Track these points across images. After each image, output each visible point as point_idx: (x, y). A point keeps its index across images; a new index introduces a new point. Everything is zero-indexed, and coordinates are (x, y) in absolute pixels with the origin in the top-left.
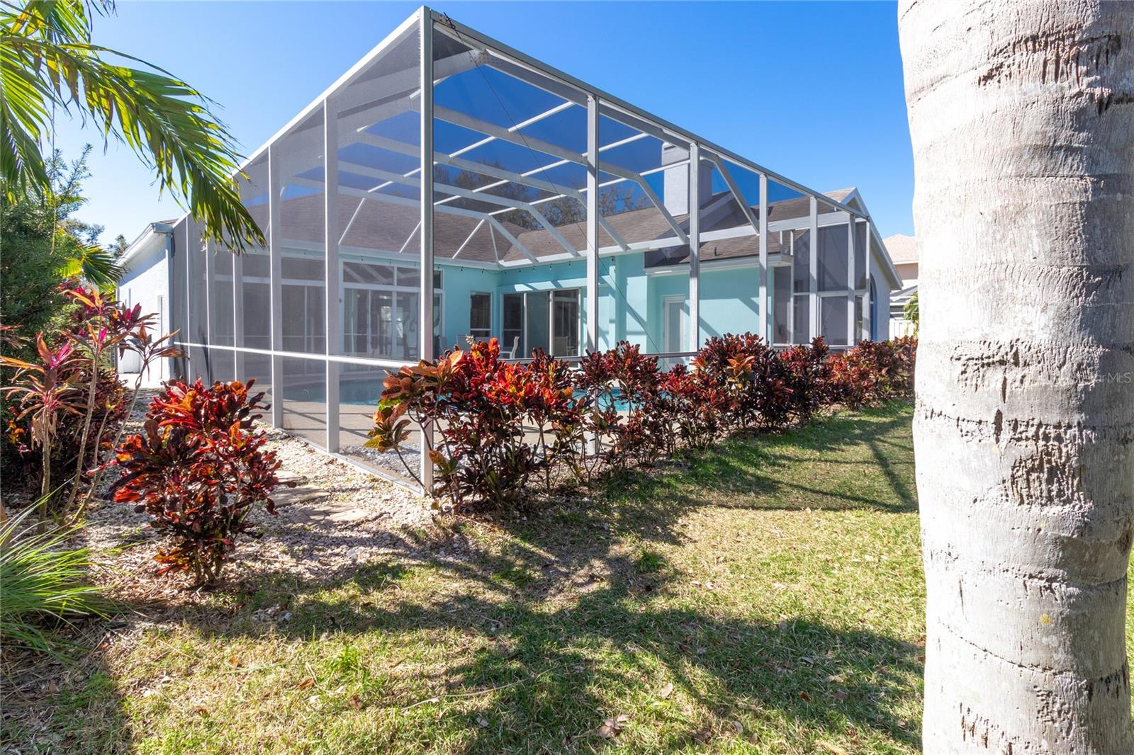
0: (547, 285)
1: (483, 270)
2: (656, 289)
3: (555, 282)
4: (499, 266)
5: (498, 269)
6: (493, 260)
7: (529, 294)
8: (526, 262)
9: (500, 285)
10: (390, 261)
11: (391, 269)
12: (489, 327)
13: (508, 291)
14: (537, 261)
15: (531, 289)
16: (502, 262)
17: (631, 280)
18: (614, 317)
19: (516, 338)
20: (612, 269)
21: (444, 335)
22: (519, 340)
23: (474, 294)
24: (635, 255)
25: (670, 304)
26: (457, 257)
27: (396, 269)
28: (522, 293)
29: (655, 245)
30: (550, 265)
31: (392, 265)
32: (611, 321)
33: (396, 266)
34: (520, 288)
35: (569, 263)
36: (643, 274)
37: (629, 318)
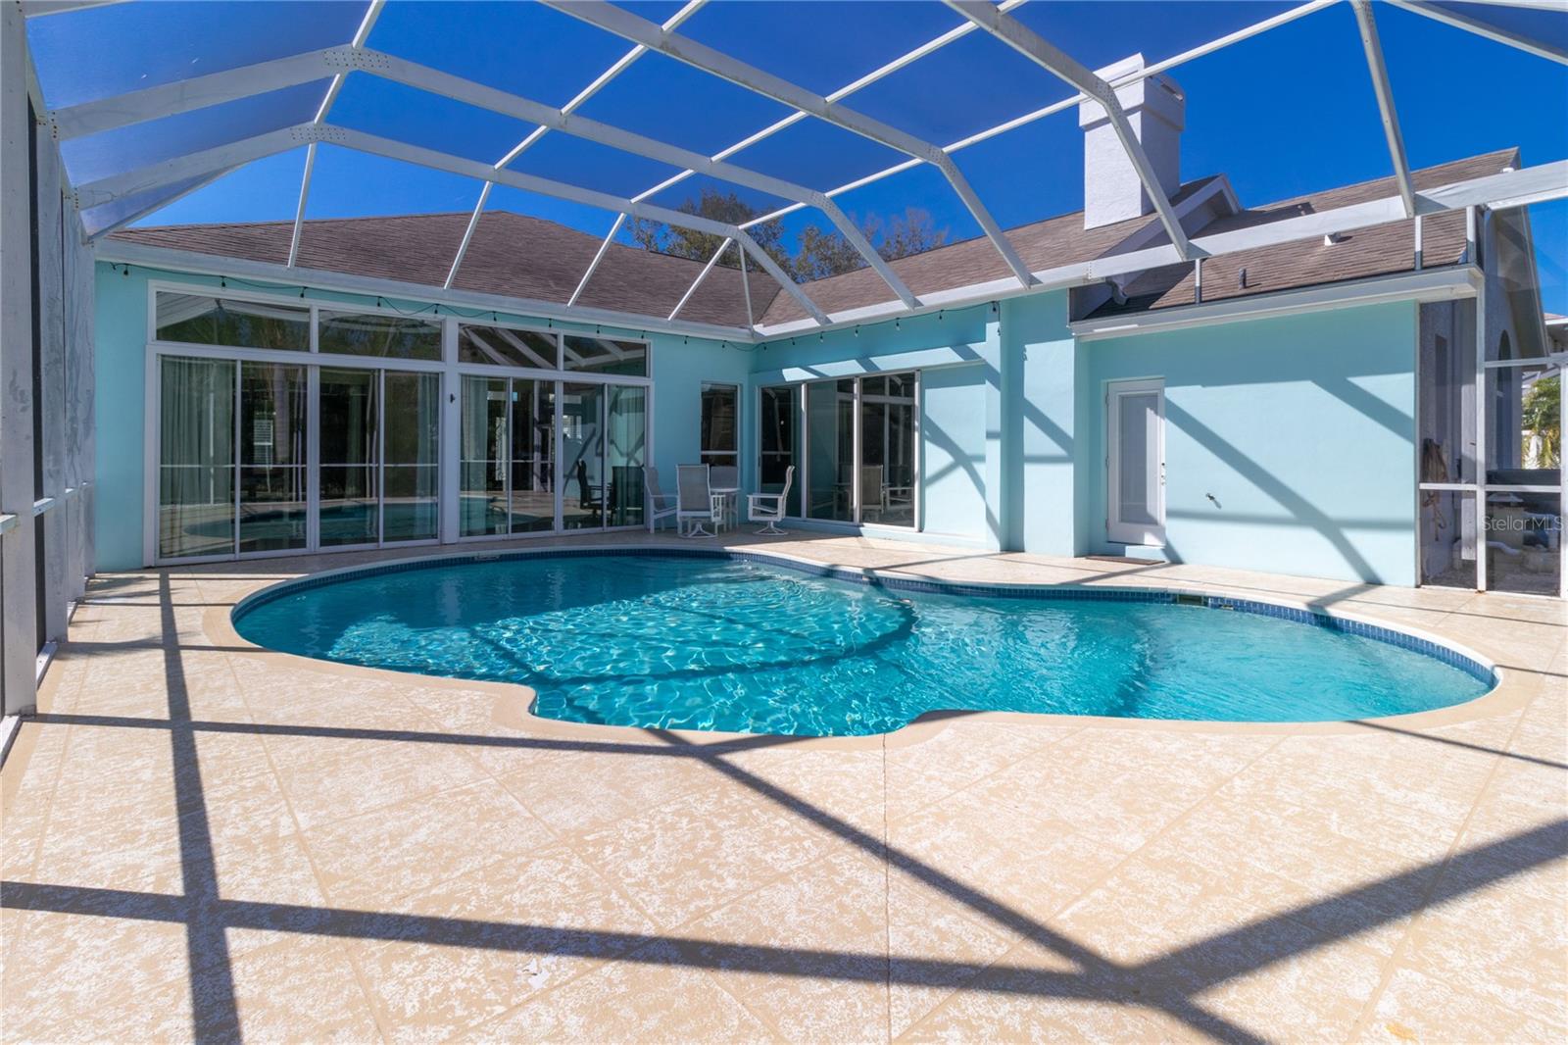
0: (850, 368)
1: (724, 344)
2: (1093, 366)
3: (864, 360)
4: (754, 334)
5: (751, 342)
6: (742, 324)
7: (810, 384)
8: (810, 323)
9: (755, 370)
10: (550, 322)
11: (551, 340)
12: (733, 448)
13: (770, 381)
14: (829, 321)
15: (815, 377)
16: (758, 328)
17: (1032, 350)
18: (997, 426)
19: (790, 469)
20: (992, 328)
21: (652, 464)
22: (794, 472)
23: (708, 387)
24: (1049, 297)
25: (1123, 399)
26: (677, 317)
27: (561, 340)
28: (797, 385)
29: (1098, 270)
30: (857, 328)
31: (553, 331)
32: (990, 435)
33: (562, 332)
34: (792, 374)
35: (897, 320)
36: (1068, 336)
37: (1030, 428)
